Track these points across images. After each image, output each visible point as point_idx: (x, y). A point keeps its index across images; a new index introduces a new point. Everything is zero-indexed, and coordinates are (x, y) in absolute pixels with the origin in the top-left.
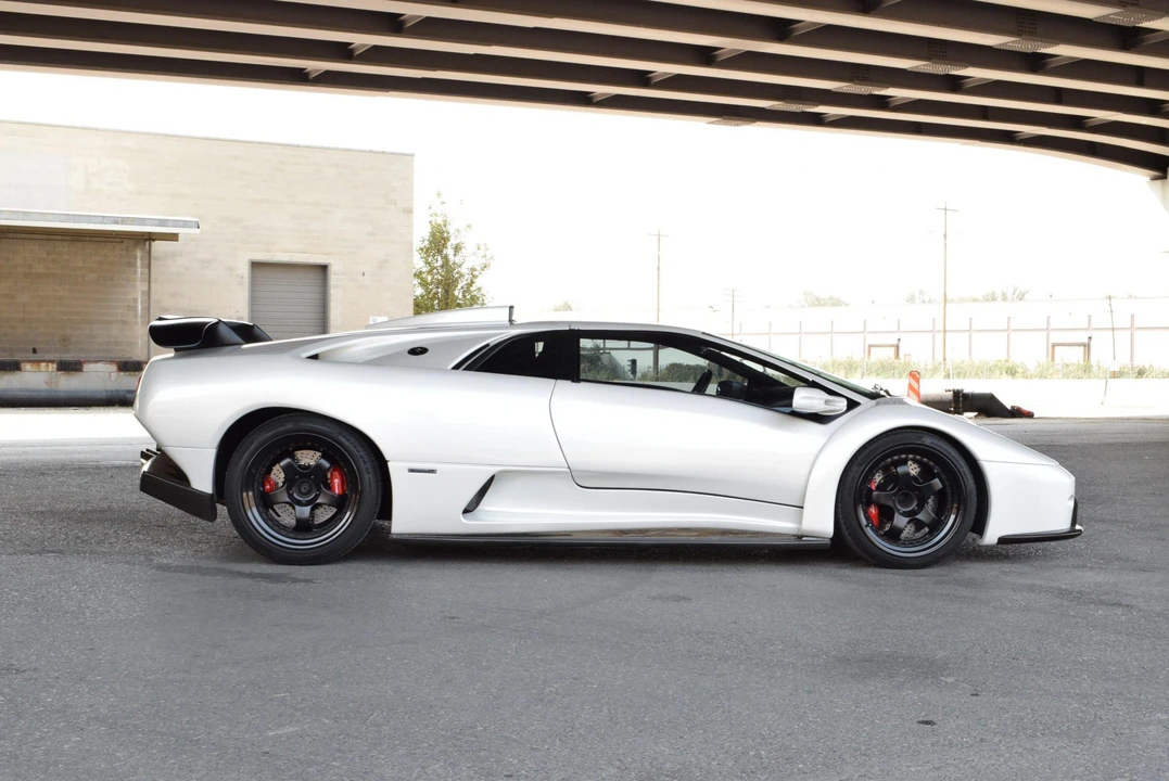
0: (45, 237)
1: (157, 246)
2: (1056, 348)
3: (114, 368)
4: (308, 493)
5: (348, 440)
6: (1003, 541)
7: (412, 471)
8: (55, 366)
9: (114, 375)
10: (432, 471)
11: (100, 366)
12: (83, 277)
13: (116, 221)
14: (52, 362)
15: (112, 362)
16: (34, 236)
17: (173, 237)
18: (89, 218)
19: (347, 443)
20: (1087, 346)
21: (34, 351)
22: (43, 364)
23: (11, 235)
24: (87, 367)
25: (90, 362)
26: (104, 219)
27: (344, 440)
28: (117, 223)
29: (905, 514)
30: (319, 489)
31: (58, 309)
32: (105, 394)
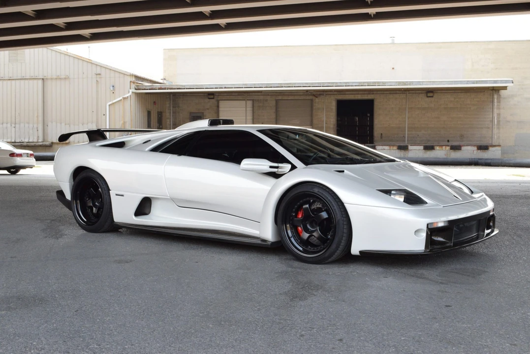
0: (453, 91)
1: (502, 92)
3: (475, 148)
5: (100, 181)
7: (116, 195)
8: (449, 147)
9: (475, 152)
10: (122, 195)
11: (469, 148)
12: (470, 108)
13: (473, 82)
14: (448, 146)
15: (474, 146)
16: (442, 91)
17: (505, 88)
18: (461, 82)
21: (448, 141)
22: (444, 147)
23: (439, 92)
24: (463, 148)
25: (464, 146)
26: (468, 82)
28: (474, 83)
31: (459, 122)
32: (469, 160)
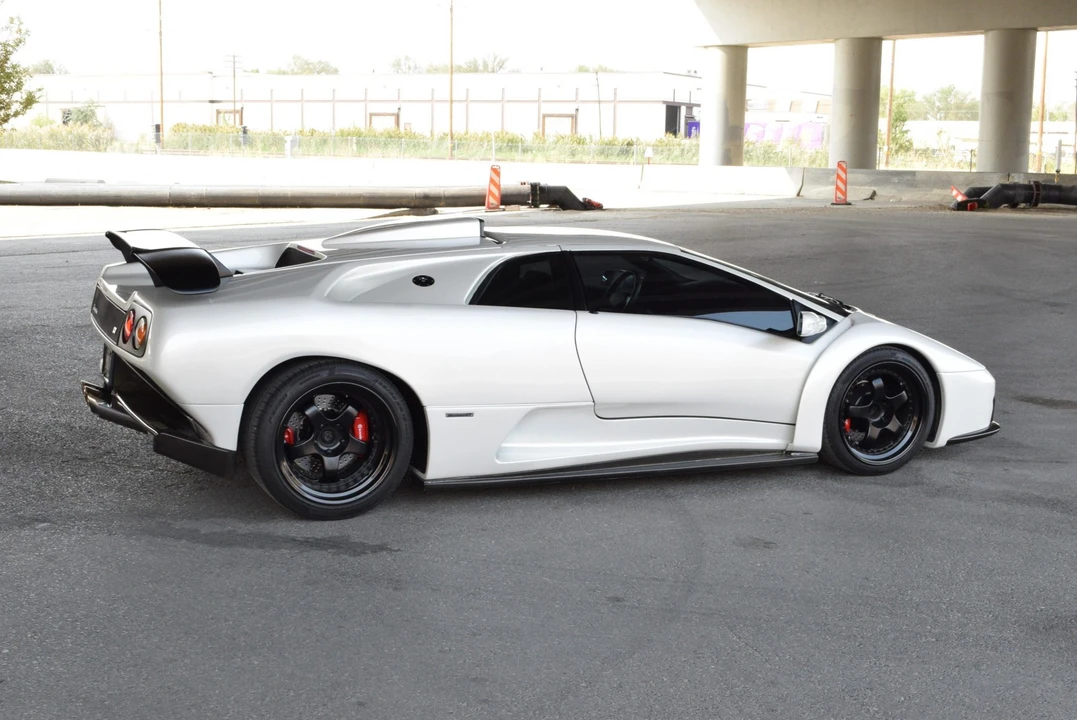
2: (546, 119)
4: (332, 441)
5: (385, 387)
6: (951, 443)
7: (450, 415)
10: (469, 415)
19: (384, 391)
20: (574, 118)
27: (380, 387)
29: (876, 425)
30: (347, 439)
